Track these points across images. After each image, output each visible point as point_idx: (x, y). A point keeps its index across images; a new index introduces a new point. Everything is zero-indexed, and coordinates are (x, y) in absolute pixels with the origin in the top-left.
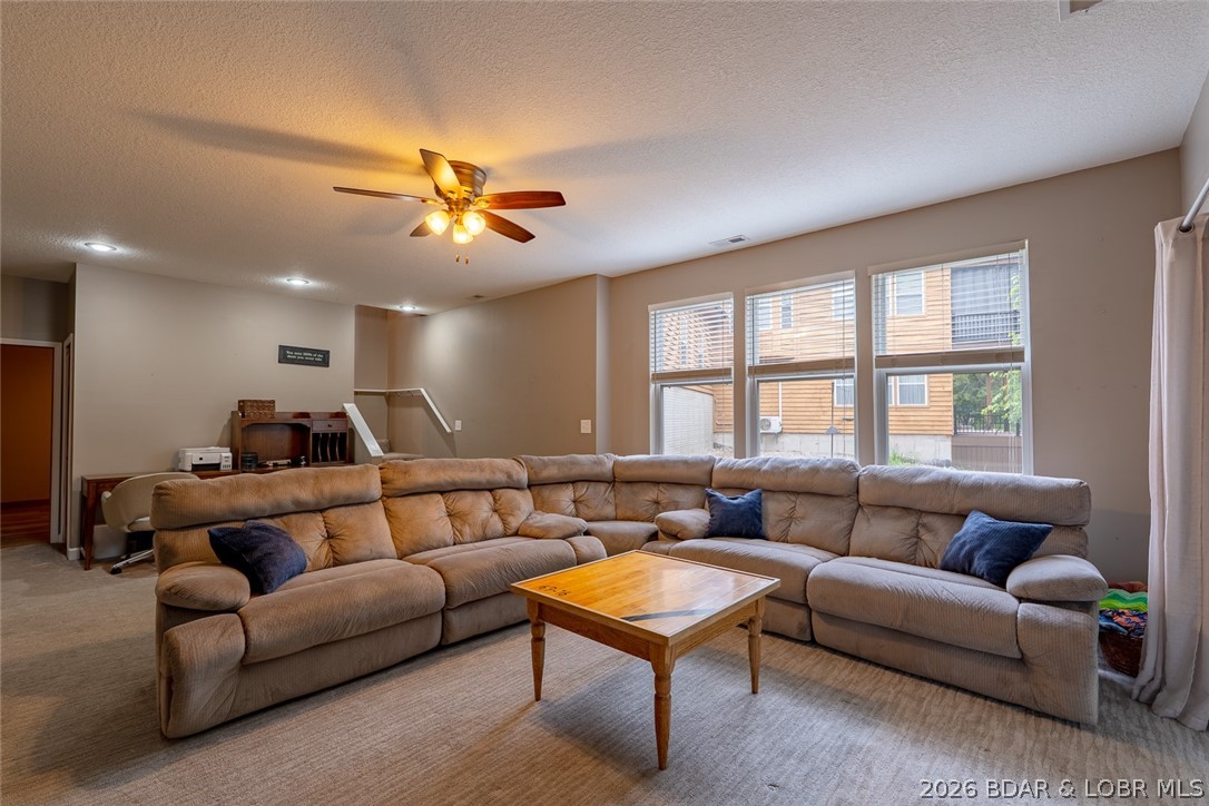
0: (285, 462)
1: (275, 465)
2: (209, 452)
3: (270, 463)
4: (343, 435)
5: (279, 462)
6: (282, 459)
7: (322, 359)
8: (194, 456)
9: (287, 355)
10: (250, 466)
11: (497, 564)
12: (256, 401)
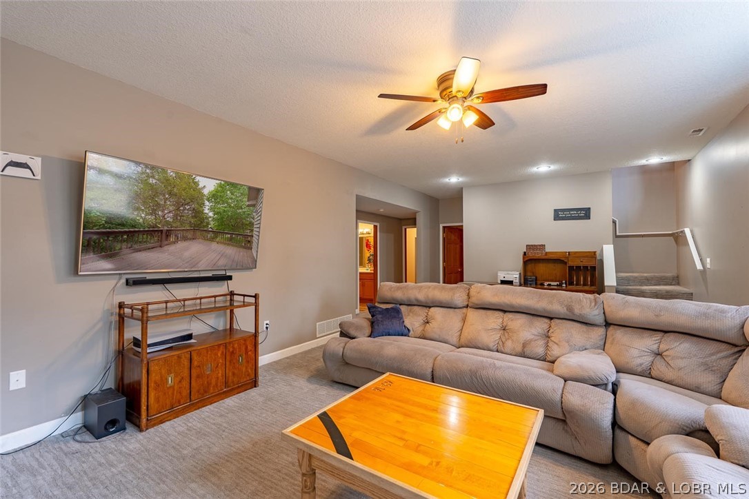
0: (555, 283)
1: (549, 285)
2: (508, 274)
3: (546, 284)
4: (594, 268)
5: (552, 283)
6: (556, 281)
7: (585, 214)
8: (502, 276)
9: (559, 215)
10: (531, 284)
11: (470, 370)
12: (532, 245)
